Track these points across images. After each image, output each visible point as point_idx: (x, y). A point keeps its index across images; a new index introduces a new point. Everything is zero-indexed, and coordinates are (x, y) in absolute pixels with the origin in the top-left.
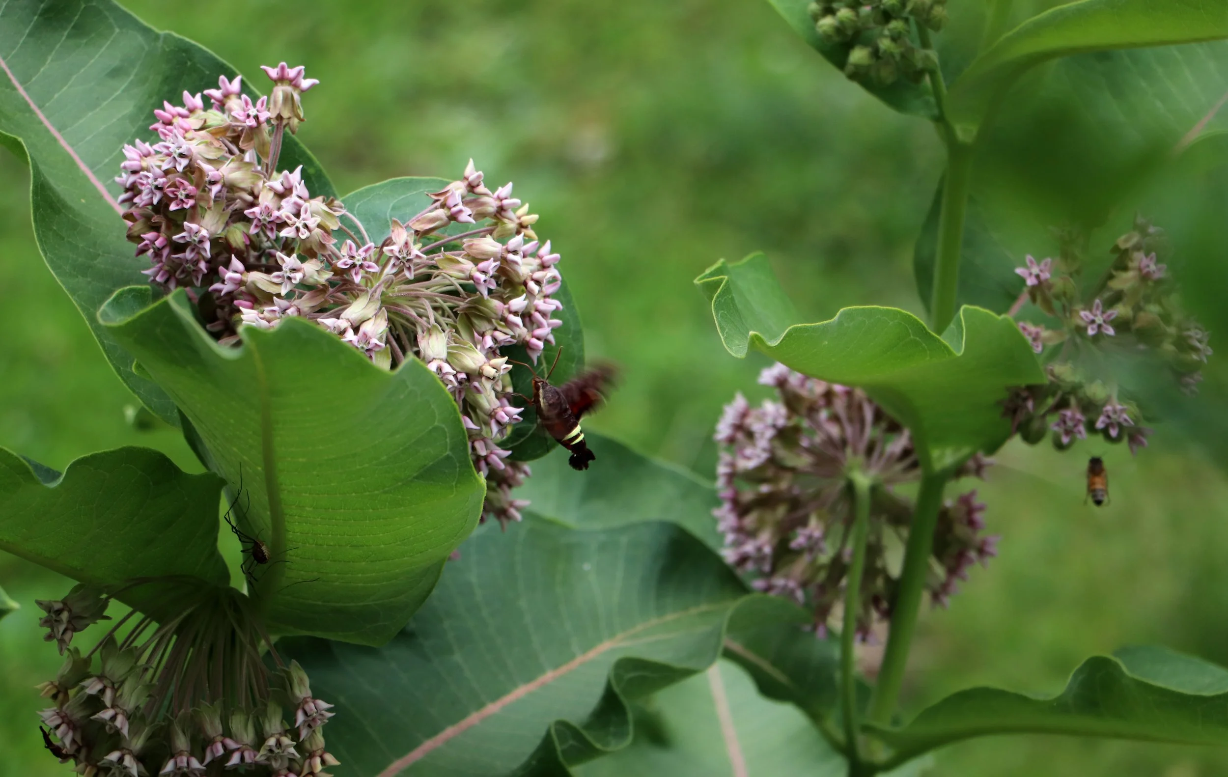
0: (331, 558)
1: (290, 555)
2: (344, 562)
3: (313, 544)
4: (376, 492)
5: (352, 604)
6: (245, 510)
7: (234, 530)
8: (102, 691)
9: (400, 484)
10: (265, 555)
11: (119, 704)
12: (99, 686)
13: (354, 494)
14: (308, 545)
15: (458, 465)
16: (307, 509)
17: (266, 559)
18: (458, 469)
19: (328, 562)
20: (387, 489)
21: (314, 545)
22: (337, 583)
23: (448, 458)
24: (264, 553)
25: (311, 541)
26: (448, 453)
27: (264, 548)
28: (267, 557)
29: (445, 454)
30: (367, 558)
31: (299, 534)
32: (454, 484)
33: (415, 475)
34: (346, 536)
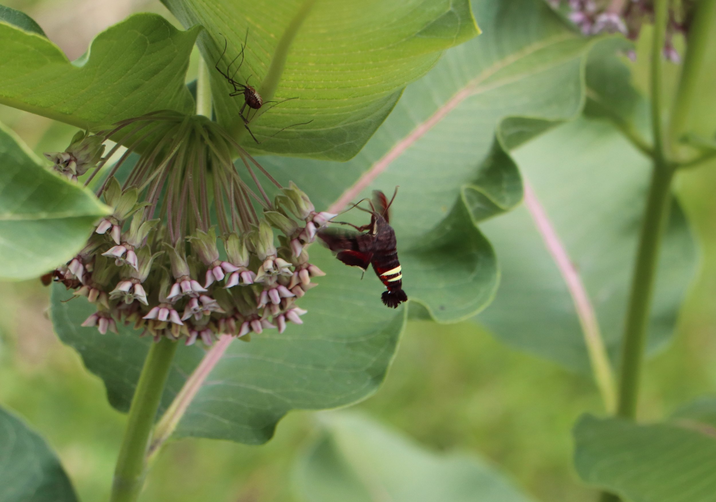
0: (316, 98)
1: (277, 97)
2: (328, 99)
3: (303, 88)
4: (381, 49)
5: (322, 129)
7: (230, 81)
8: (110, 230)
9: (404, 40)
10: (259, 101)
11: (128, 241)
12: (108, 226)
13: (359, 52)
14: (297, 89)
15: (459, 19)
16: (310, 64)
17: (259, 104)
18: (459, 24)
19: (313, 100)
20: (391, 45)
21: (303, 89)
22: (314, 115)
23: (450, 13)
24: (257, 99)
25: (301, 86)
26: (450, 9)
27: (256, 95)
28: (260, 102)
29: (447, 11)
30: (350, 96)
31: (292, 81)
32: (455, 36)
33: (419, 31)
34: (337, 81)
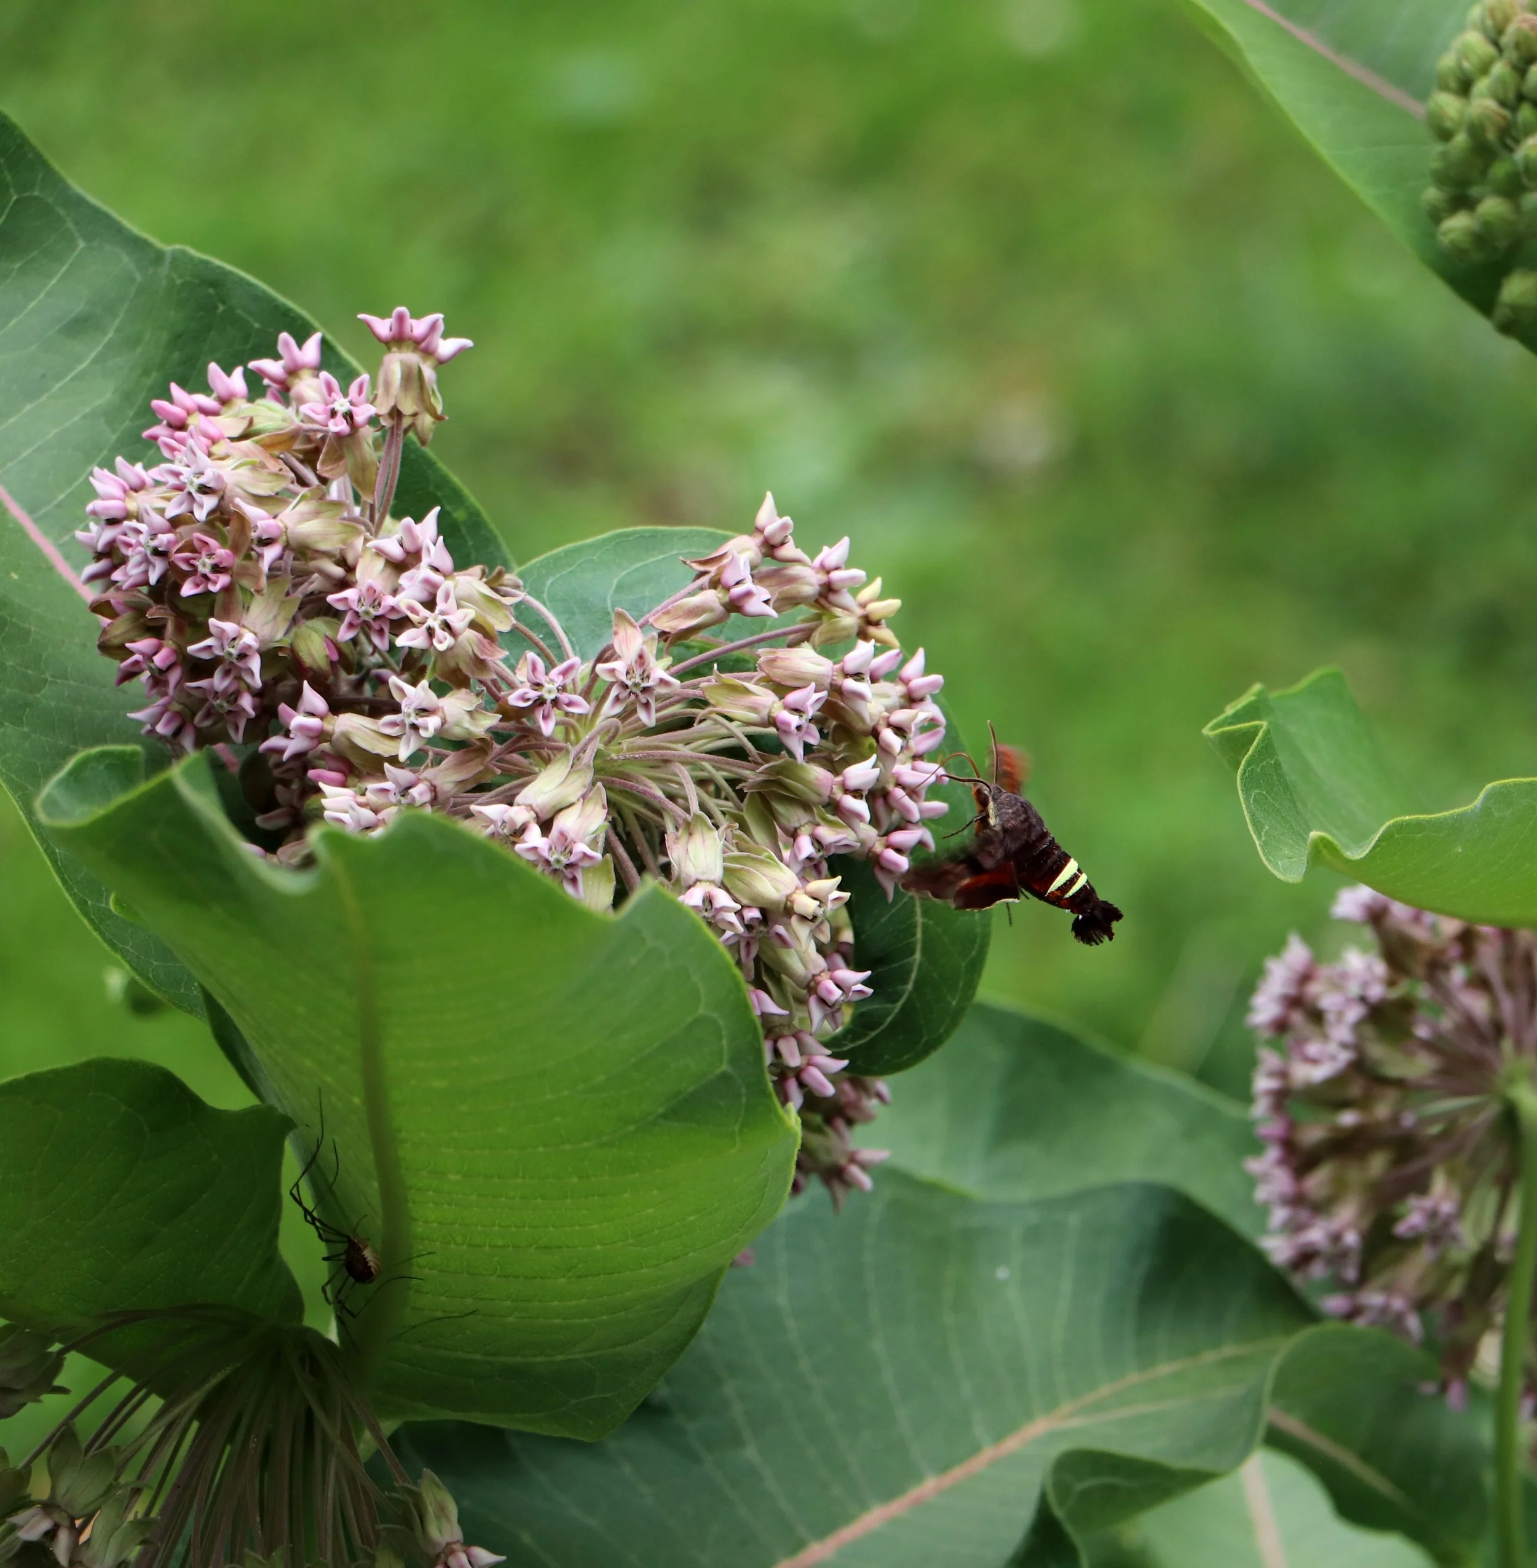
0: (498, 1272)
1: (419, 1266)
2: (526, 1277)
3: (462, 1244)
4: (585, 1144)
5: (539, 1359)
6: (331, 1179)
7: (309, 1218)
8: (51, 1535)
9: (631, 1128)
10: (370, 1267)
12: (46, 1525)
13: (541, 1149)
14: (453, 1246)
15: (743, 1090)
16: (452, 1177)
17: (372, 1273)
18: (744, 1100)
19: (493, 1278)
20: (605, 1139)
21: (465, 1247)
22: (511, 1319)
23: (724, 1077)
24: (367, 1262)
25: (459, 1239)
26: (725, 1067)
27: (367, 1254)
28: (373, 1270)
29: (718, 1071)
30: (568, 1271)
31: (435, 1225)
32: (737, 1127)
33: (661, 1110)
34: (527, 1229)
